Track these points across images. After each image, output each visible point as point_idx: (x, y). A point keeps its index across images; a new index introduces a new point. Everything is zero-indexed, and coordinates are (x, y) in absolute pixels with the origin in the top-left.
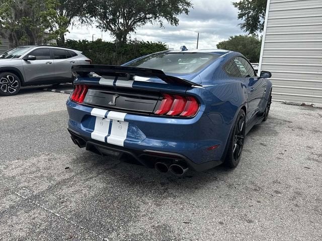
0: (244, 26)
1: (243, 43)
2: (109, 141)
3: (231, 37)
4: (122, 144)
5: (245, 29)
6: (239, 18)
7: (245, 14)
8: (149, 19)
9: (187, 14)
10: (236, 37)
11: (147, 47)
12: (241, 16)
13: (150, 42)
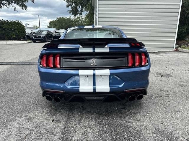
0: (71, 12)
1: (65, 22)
2: (97, 91)
3: (57, 18)
4: (108, 90)
5: (72, 13)
6: (67, 7)
7: (70, 5)
8: (4, 4)
9: (34, 3)
10: (60, 18)
11: (8, 24)
12: (68, 6)
13: (9, 21)
